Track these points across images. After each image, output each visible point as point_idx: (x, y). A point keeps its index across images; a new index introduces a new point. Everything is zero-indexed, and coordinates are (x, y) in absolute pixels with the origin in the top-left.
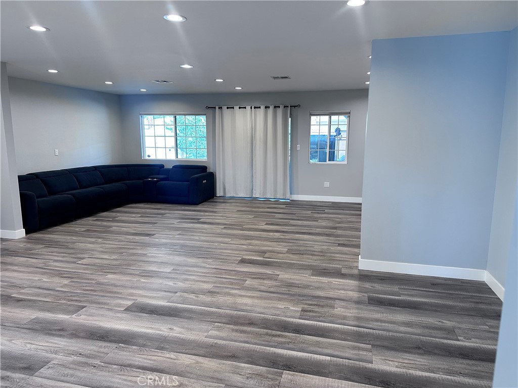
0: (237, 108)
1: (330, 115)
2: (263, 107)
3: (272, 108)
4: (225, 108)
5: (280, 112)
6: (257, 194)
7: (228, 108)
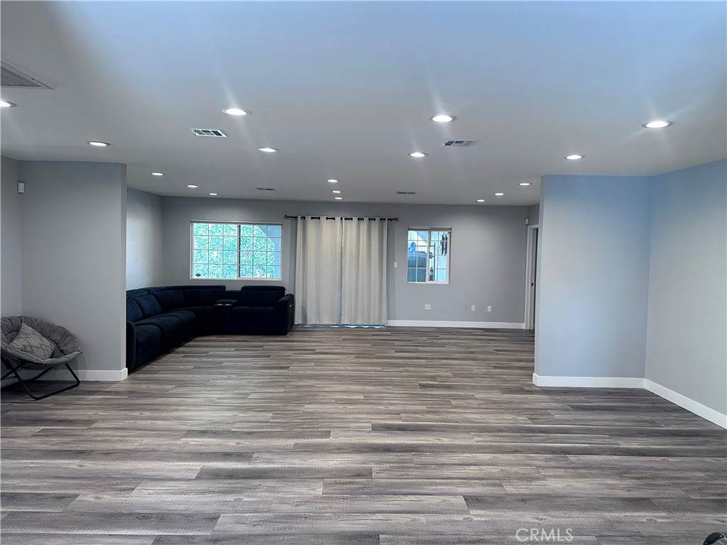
0: (323, 219)
1: (431, 230)
2: (355, 219)
3: (366, 220)
4: (308, 218)
5: (375, 225)
6: (345, 321)
7: (312, 218)
